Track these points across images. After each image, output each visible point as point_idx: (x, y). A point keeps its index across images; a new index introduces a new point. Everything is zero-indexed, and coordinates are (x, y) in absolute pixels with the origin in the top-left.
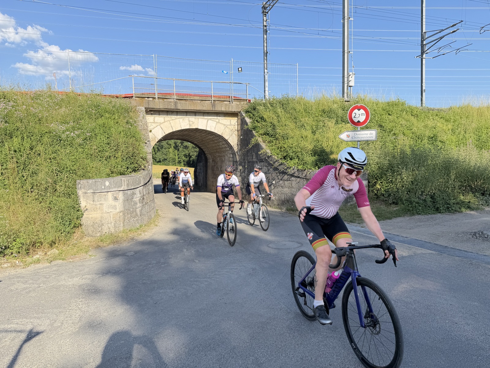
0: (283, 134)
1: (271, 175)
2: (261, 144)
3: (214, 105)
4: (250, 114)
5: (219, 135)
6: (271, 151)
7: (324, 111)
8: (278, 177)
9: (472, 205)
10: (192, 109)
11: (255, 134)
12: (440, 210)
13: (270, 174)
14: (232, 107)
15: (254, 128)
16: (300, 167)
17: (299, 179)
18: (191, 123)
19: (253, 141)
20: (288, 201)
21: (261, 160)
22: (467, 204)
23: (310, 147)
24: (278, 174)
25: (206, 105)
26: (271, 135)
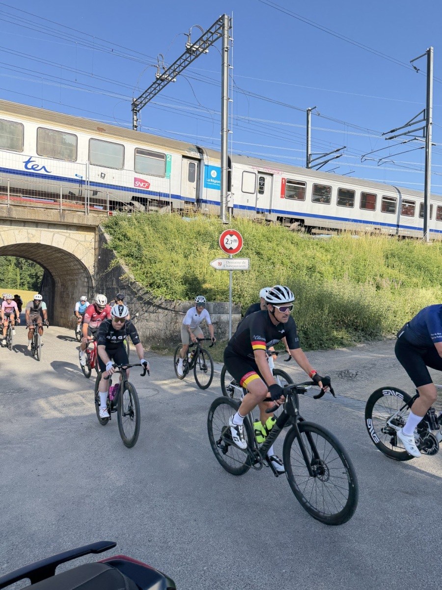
0: (150, 256)
1: (135, 305)
2: (123, 267)
3: (62, 215)
4: (110, 229)
5: (69, 253)
6: (135, 276)
7: (199, 233)
8: (142, 308)
9: (345, 342)
10: (32, 218)
11: (116, 255)
12: (313, 346)
13: (133, 305)
14: (88, 219)
15: (115, 248)
16: (168, 297)
17: (166, 311)
18: (30, 236)
19: (113, 263)
20: (153, 337)
21: (123, 287)
22: (340, 340)
23: (181, 274)
24: (143, 305)
25: (52, 214)
26: (136, 257)
